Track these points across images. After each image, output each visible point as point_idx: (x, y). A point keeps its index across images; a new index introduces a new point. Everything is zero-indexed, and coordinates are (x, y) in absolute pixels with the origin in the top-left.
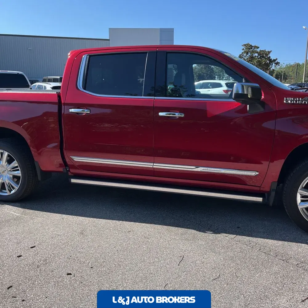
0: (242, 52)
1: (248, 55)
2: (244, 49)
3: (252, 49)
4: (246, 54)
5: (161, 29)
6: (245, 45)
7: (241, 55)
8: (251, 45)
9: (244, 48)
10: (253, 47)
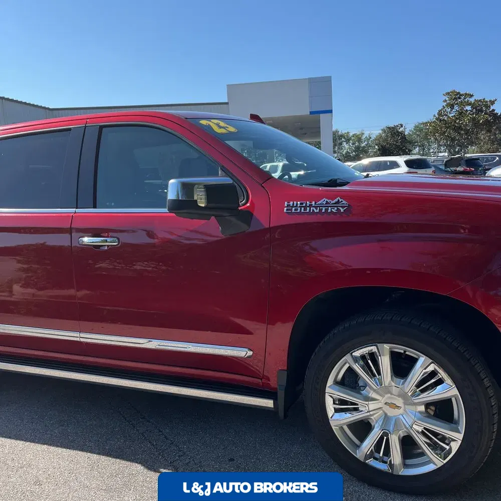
0: (443, 106)
1: (454, 110)
2: (446, 101)
3: (460, 98)
4: (451, 108)
5: (310, 79)
6: (448, 94)
7: (441, 110)
8: (459, 93)
9: (447, 99)
10: (462, 95)
